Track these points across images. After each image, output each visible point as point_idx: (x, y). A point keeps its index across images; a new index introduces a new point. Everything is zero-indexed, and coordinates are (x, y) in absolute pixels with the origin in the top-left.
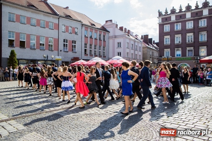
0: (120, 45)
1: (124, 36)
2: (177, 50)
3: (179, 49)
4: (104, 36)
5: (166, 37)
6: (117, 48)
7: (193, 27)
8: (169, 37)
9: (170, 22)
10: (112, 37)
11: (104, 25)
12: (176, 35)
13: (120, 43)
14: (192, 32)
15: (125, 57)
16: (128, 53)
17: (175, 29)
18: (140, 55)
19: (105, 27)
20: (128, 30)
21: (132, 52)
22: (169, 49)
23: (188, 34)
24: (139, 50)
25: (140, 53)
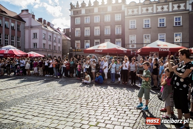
0: (36, 36)
1: (40, 26)
2: (86, 42)
3: (88, 41)
4: (18, 26)
5: (77, 29)
6: (33, 39)
7: (99, 21)
8: (79, 29)
9: (81, 15)
10: (28, 28)
11: (20, 14)
12: (85, 28)
13: (36, 34)
14: (99, 26)
15: (41, 48)
16: (44, 44)
17: (85, 22)
18: (59, 47)
19: (21, 17)
20: (48, 22)
21: (50, 43)
22: (80, 41)
23: (95, 28)
24: (58, 42)
25: (59, 45)
